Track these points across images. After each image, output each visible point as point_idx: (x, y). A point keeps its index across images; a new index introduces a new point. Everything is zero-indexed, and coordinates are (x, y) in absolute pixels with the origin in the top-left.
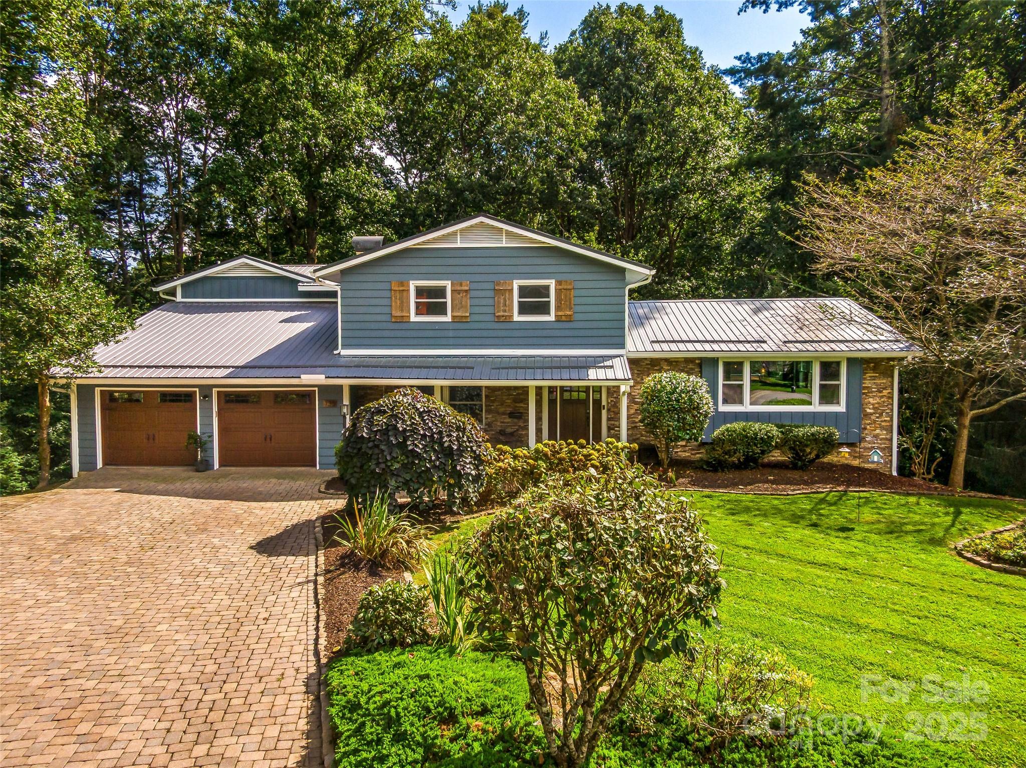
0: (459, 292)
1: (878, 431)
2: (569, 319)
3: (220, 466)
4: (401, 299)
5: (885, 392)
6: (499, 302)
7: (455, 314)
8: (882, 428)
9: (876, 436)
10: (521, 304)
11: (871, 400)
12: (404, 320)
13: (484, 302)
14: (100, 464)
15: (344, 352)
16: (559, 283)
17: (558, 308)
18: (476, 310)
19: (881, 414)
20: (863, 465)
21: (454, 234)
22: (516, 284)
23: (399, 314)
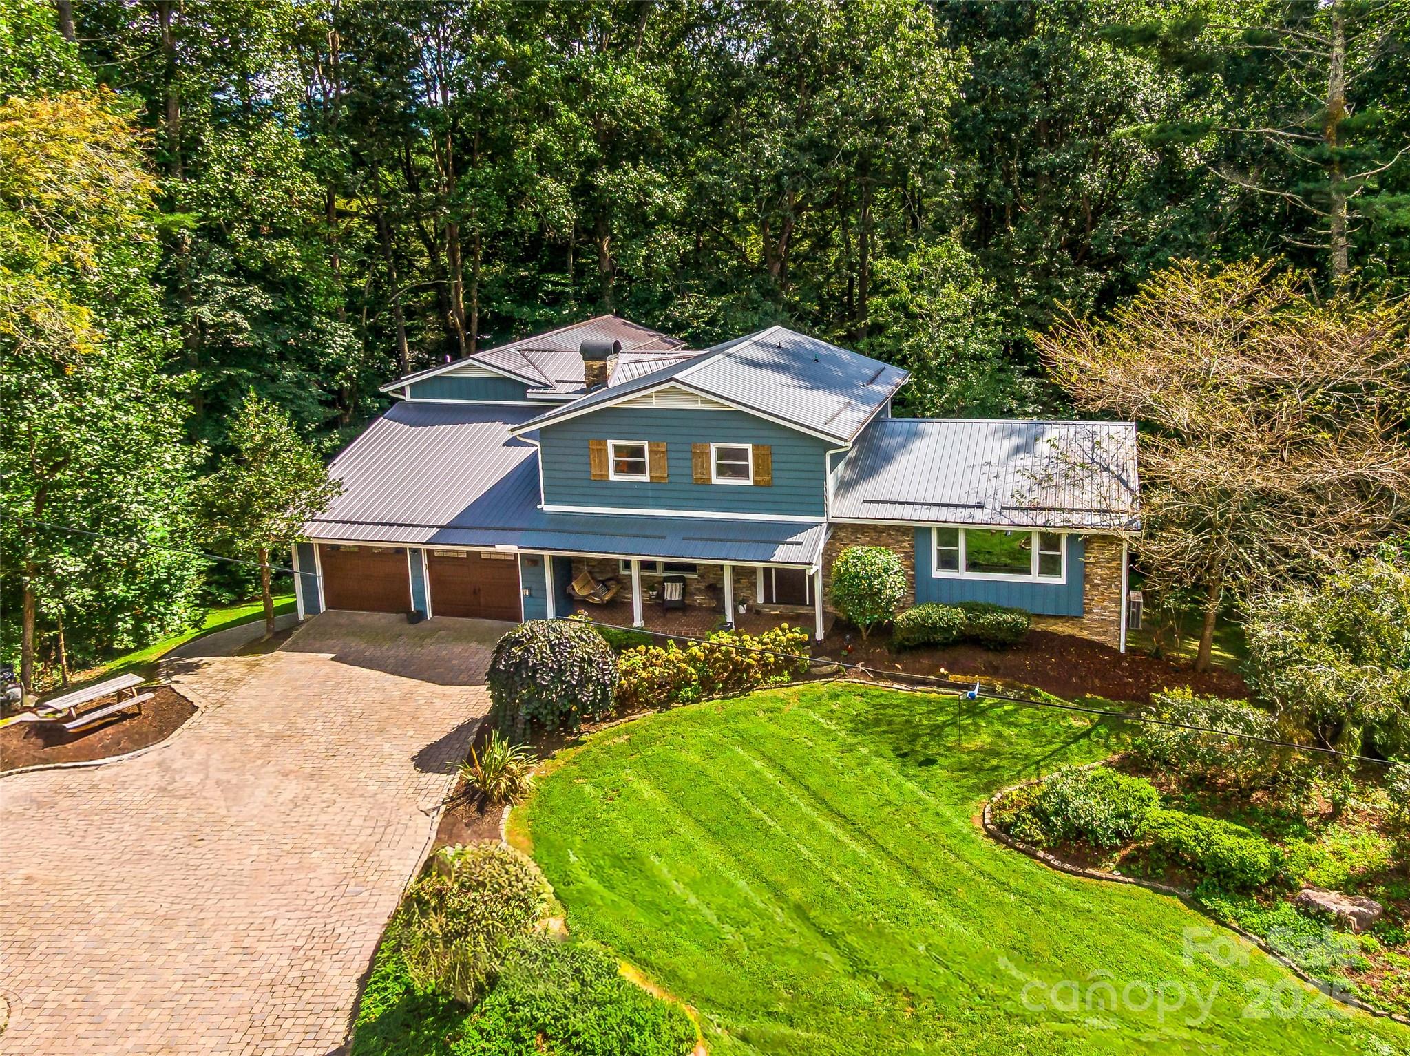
0: (656, 453)
1: (1106, 603)
2: (768, 485)
3: (434, 613)
4: (600, 458)
5: (1114, 564)
6: (696, 466)
7: (654, 474)
8: (1111, 600)
9: (1105, 608)
10: (719, 466)
11: (1099, 570)
12: (604, 479)
13: (682, 463)
14: (323, 608)
15: (547, 508)
16: (755, 447)
17: (756, 473)
18: (673, 471)
19: (1110, 586)
20: (1090, 637)
21: (650, 395)
22: (713, 447)
23: (599, 473)
